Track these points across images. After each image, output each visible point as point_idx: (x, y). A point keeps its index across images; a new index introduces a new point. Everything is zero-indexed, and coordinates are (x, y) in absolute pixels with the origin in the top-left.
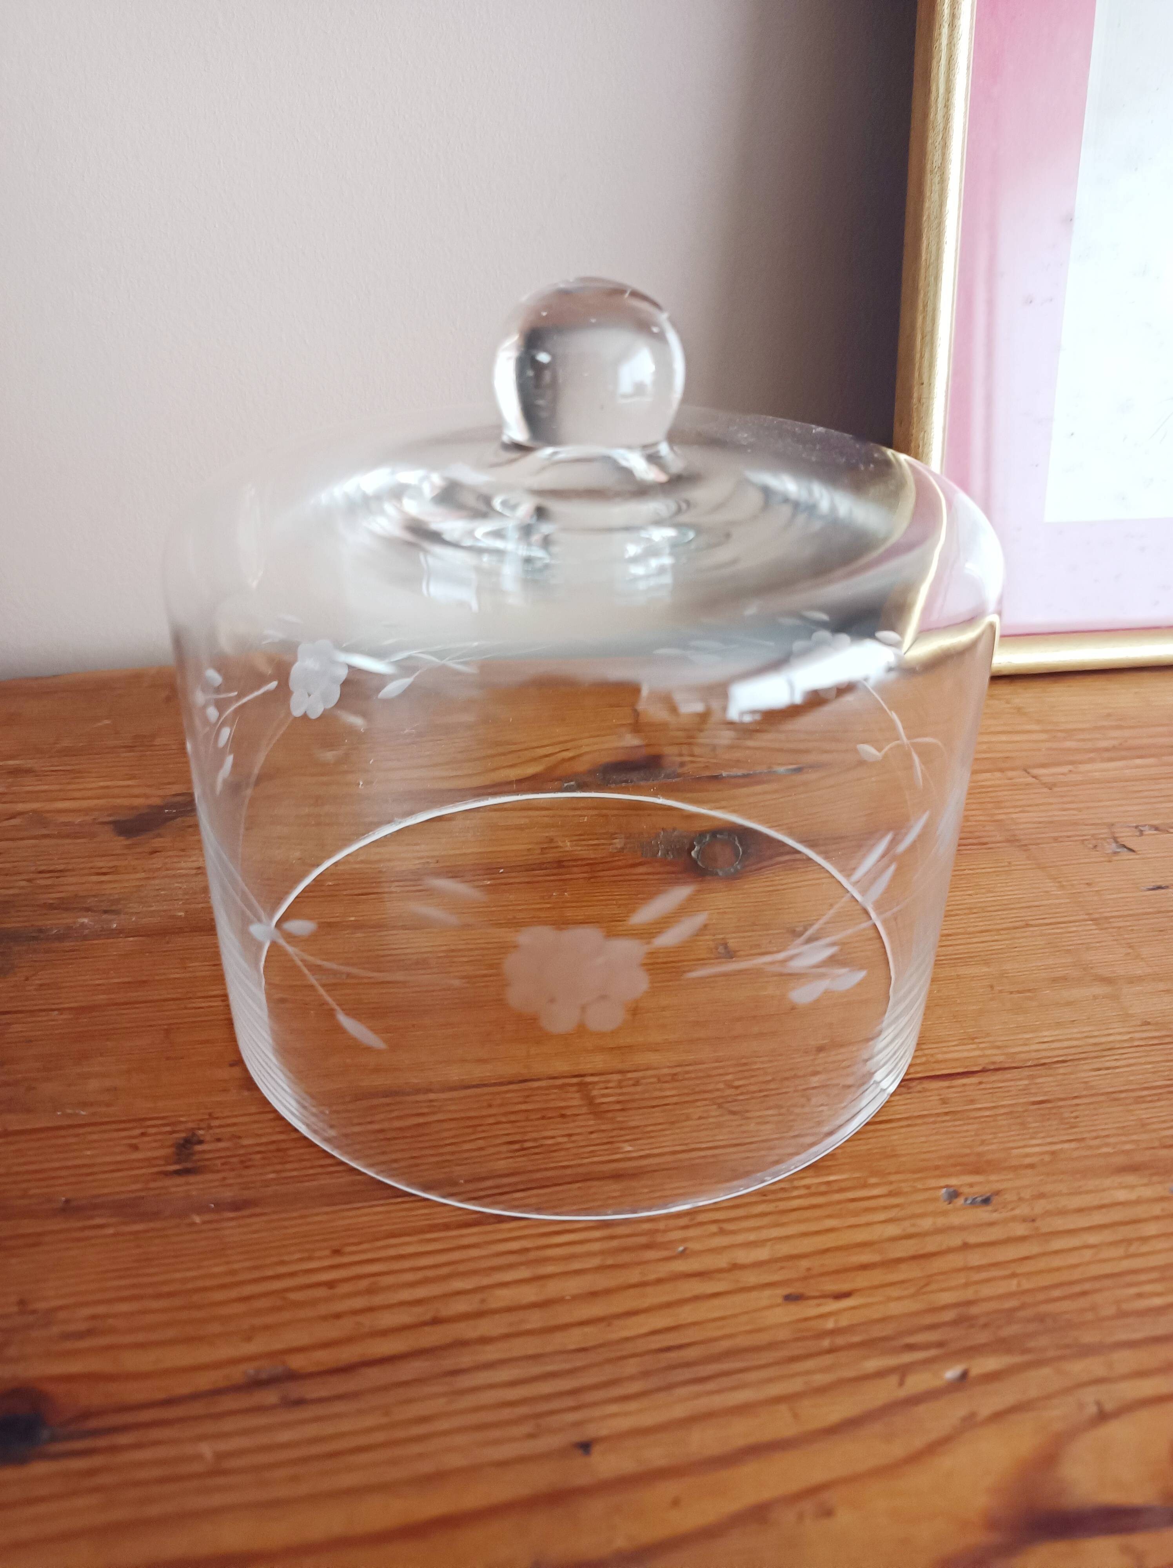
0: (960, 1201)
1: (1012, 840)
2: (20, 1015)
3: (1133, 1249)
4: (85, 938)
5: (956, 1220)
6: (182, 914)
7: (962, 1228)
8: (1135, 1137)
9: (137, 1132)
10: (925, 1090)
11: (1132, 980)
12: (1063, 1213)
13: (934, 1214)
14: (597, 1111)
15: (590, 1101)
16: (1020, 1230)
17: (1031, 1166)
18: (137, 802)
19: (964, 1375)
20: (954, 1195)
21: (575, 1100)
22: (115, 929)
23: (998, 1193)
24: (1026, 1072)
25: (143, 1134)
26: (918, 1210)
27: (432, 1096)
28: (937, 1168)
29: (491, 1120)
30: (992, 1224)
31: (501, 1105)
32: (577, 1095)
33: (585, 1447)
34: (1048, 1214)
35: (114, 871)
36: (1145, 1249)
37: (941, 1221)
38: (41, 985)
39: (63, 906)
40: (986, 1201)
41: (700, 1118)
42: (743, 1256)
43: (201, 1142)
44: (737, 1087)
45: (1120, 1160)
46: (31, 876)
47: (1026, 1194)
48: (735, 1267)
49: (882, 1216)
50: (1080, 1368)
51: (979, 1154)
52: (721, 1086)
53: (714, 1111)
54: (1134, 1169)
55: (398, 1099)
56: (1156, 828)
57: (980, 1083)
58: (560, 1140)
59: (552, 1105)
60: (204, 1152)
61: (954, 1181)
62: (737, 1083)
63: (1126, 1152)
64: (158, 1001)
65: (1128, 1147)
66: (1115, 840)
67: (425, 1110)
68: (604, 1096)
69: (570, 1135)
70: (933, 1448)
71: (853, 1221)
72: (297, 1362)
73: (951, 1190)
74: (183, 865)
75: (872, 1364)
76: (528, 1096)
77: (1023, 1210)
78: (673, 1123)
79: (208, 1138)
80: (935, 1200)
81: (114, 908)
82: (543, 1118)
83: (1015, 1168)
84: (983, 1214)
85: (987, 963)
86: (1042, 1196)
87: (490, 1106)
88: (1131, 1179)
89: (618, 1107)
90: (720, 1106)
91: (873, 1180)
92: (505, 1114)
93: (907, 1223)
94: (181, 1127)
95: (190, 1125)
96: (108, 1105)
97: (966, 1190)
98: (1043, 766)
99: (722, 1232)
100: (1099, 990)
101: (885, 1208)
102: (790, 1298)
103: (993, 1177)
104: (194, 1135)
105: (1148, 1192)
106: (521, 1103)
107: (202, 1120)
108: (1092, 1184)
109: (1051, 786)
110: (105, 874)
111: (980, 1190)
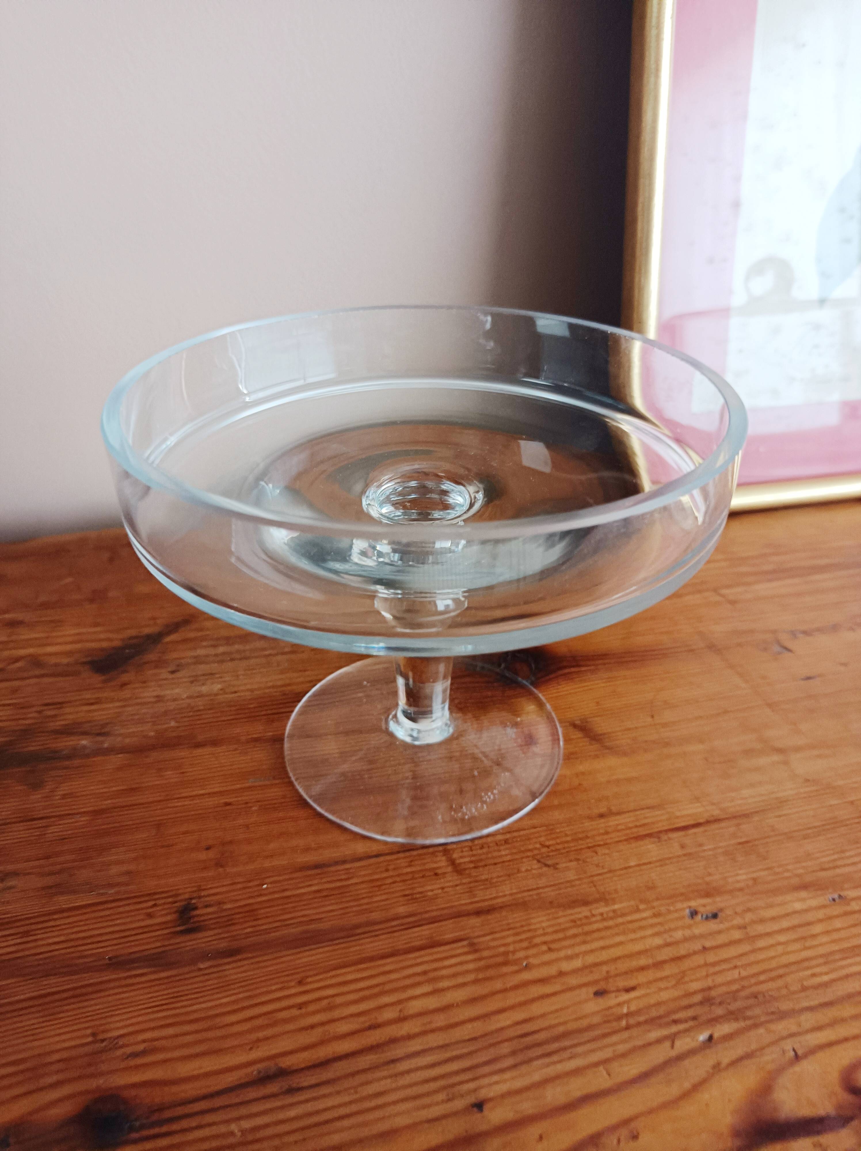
0: (699, 917)
1: (712, 647)
2: (53, 819)
3: (808, 943)
4: (87, 756)
5: (697, 931)
6: (152, 734)
7: (702, 936)
8: (804, 864)
9: (151, 903)
10: (670, 839)
11: (796, 749)
12: (762, 921)
13: (683, 928)
14: (458, 869)
15: (452, 862)
16: (737, 935)
17: (741, 890)
18: (105, 645)
19: (711, 1038)
20: (694, 913)
21: (441, 862)
22: (107, 748)
23: (721, 910)
24: (733, 822)
25: (155, 905)
26: (672, 925)
27: (347, 866)
28: (682, 894)
29: (389, 881)
30: (720, 932)
31: (394, 869)
32: (444, 858)
33: (479, 1106)
34: (753, 922)
35: (98, 701)
36: (815, 942)
37: (687, 933)
38: (64, 795)
39: (68, 731)
40: (715, 916)
41: (527, 870)
42: (566, 966)
43: (196, 908)
44: (548, 847)
45: (795, 881)
46: (39, 709)
47: (739, 909)
48: (561, 974)
49: (649, 932)
50: (781, 1027)
51: (707, 883)
52: (538, 846)
53: (535, 865)
54: (804, 887)
55: (326, 869)
56: (804, 633)
57: (706, 831)
58: (436, 892)
59: (427, 866)
60: (198, 916)
61: (693, 904)
62: (547, 843)
63: (799, 876)
64: (146, 803)
65: (801, 871)
66: (779, 643)
67: (343, 877)
68: (461, 857)
69: (443, 888)
70: (696, 1087)
71: (632, 936)
72: (286, 1062)
73: (692, 909)
74: (146, 694)
75: (655, 1034)
76: (411, 861)
77: (738, 921)
78: (509, 875)
79: (200, 905)
80: (683, 917)
81: (103, 731)
82: (423, 877)
83: (731, 892)
84: (713, 926)
85: (701, 741)
86: (749, 910)
87: (387, 870)
88: (803, 894)
89: (472, 865)
90: (539, 861)
91: (642, 907)
92: (398, 875)
93: (666, 936)
94: (180, 898)
95: (187, 896)
96: (127, 885)
97: (701, 909)
98: (727, 587)
99: (550, 950)
100: (776, 758)
101: (652, 926)
102: (599, 994)
103: (718, 899)
104: (189, 904)
105: (814, 903)
106: (406, 867)
107: (193, 892)
108: (779, 899)
109: (733, 602)
110: (92, 704)
111: (710, 909)
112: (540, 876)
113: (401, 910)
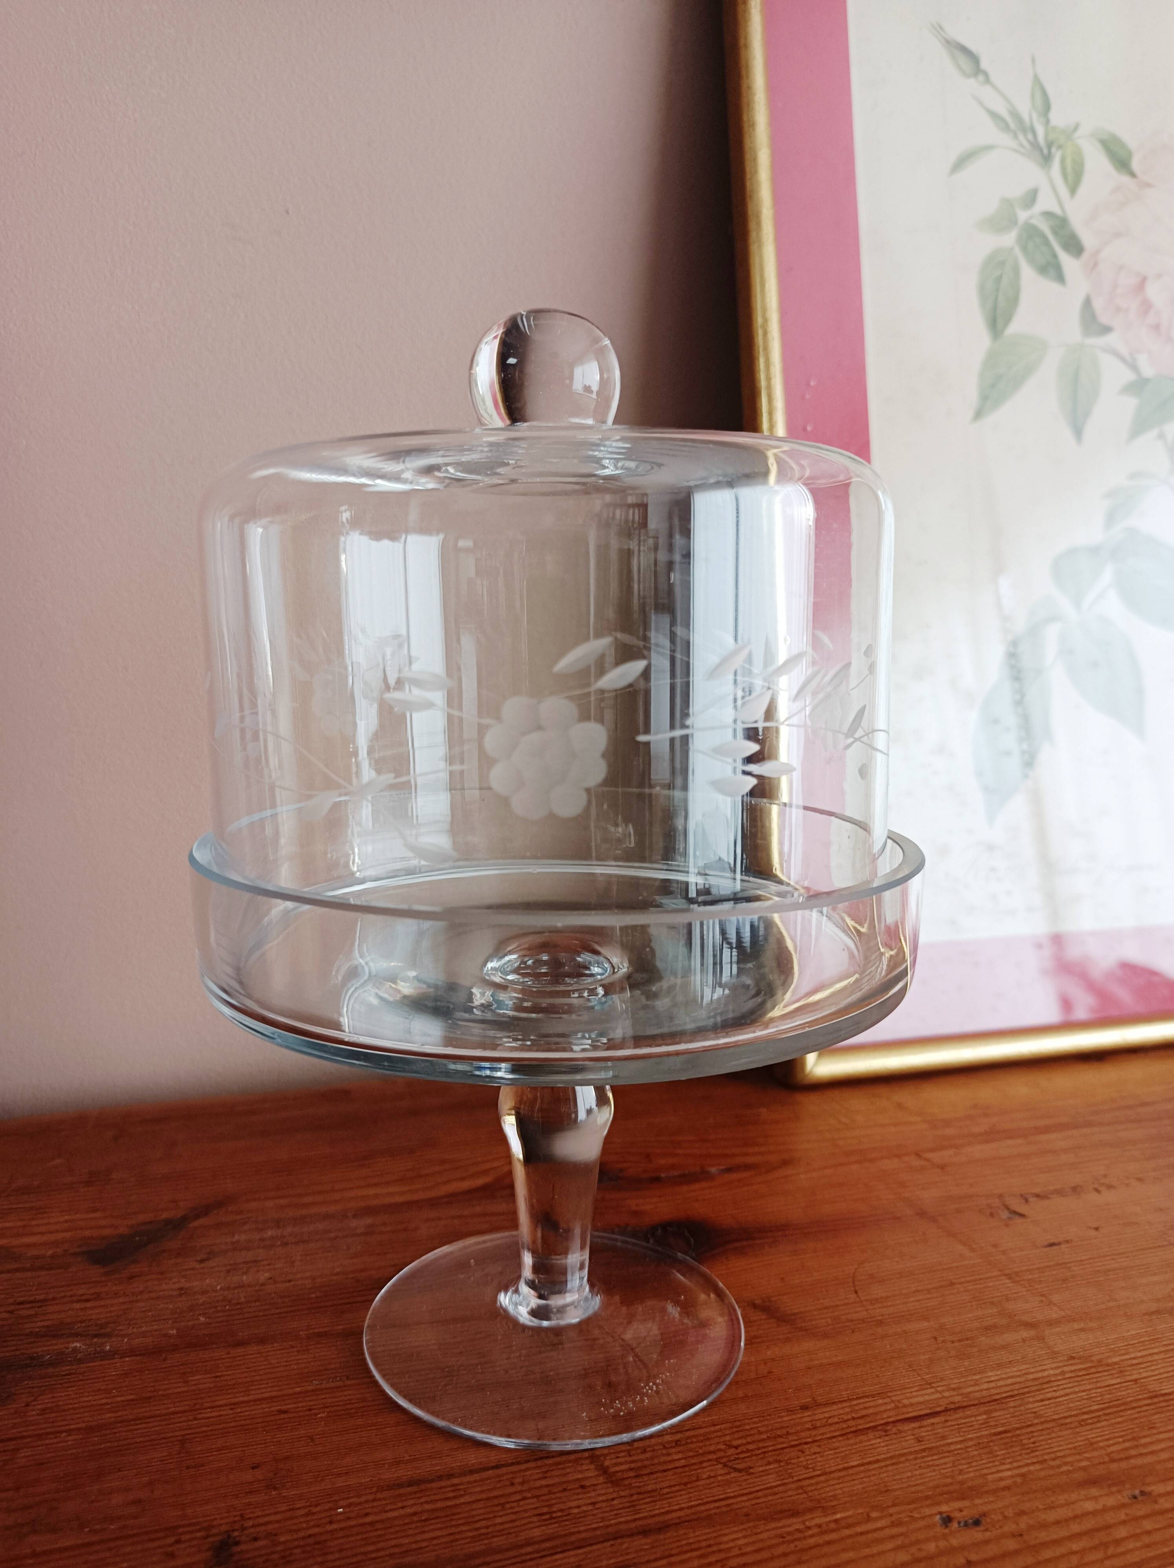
0: (955, 1525)
1: (921, 1214)
2: (29, 1440)
3: (1111, 1551)
4: (80, 1361)
5: (954, 1542)
6: (175, 1332)
7: (962, 1548)
8: (1087, 1455)
9: (171, 1540)
10: (900, 1432)
11: (1051, 1323)
12: (1044, 1526)
13: (935, 1538)
14: (612, 1479)
15: (605, 1471)
16: (1011, 1544)
17: (1008, 1488)
18: (107, 1232)
20: (947, 1520)
21: (589, 1471)
22: (110, 1351)
23: (984, 1515)
24: (983, 1409)
25: (178, 1542)
26: (921, 1536)
27: (455, 1481)
28: (927, 1498)
29: (518, 1497)
30: (987, 1542)
31: (523, 1483)
32: (592, 1467)
34: (1031, 1528)
35: (98, 1296)
36: (1120, 1550)
37: (942, 1544)
38: (44, 1410)
39: (54, 1332)
40: (977, 1523)
41: (710, 1477)
43: (237, 1543)
44: (736, 1447)
45: (1079, 1476)
46: (11, 1308)
47: (1009, 1513)
49: (890, 1545)
51: (961, 1483)
52: (721, 1447)
53: (720, 1469)
54: (1094, 1482)
55: (423, 1487)
56: (1038, 1196)
57: (947, 1421)
58: (585, 1508)
59: (570, 1478)
60: (241, 1552)
61: (944, 1508)
62: (735, 1443)
63: (1084, 1469)
64: (166, 1415)
65: (1084, 1464)
66: (1007, 1208)
67: (451, 1495)
68: (616, 1464)
69: (594, 1504)
71: (867, 1551)
73: (944, 1515)
74: (164, 1287)
76: (547, 1472)
77: (1010, 1527)
78: (686, 1484)
79: (244, 1538)
80: (934, 1525)
81: (102, 1331)
82: (565, 1490)
83: (995, 1492)
84: (977, 1534)
85: (926, 1318)
86: (1022, 1513)
87: (512, 1484)
88: (1094, 1491)
89: (632, 1474)
90: (725, 1465)
91: (874, 1515)
92: (529, 1490)
93: (913, 1550)
94: (215, 1531)
95: (224, 1528)
96: (136, 1518)
97: (957, 1514)
98: (932, 1150)
100: (1025, 1334)
101: (892, 1537)
103: (978, 1501)
104: (229, 1537)
105: (1110, 1501)
106: (540, 1479)
107: (234, 1522)
108: (1062, 1498)
109: (942, 1167)
110: (87, 1300)
111: (969, 1514)
112: (728, 1483)
113: (536, 1533)
